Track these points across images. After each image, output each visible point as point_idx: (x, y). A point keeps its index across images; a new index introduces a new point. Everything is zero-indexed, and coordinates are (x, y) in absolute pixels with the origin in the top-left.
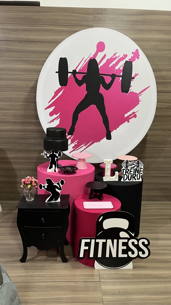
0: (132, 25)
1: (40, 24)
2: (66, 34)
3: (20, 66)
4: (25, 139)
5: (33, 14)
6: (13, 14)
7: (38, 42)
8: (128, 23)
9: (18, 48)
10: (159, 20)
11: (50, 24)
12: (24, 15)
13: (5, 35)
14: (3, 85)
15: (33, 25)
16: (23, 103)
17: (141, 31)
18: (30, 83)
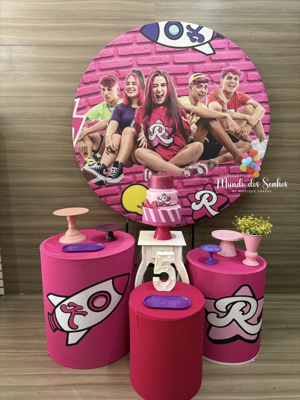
0: (216, 16)
1: (71, 18)
2: (113, 33)
3: (41, 84)
4: (50, 197)
5: (59, 3)
6: (30, 4)
7: (70, 47)
8: (210, 14)
9: (39, 56)
10: (260, 7)
11: (86, 18)
12: (47, 4)
13: (17, 37)
14: (15, 114)
15: (61, 21)
16: (46, 142)
17: (231, 27)
18: (57, 110)
